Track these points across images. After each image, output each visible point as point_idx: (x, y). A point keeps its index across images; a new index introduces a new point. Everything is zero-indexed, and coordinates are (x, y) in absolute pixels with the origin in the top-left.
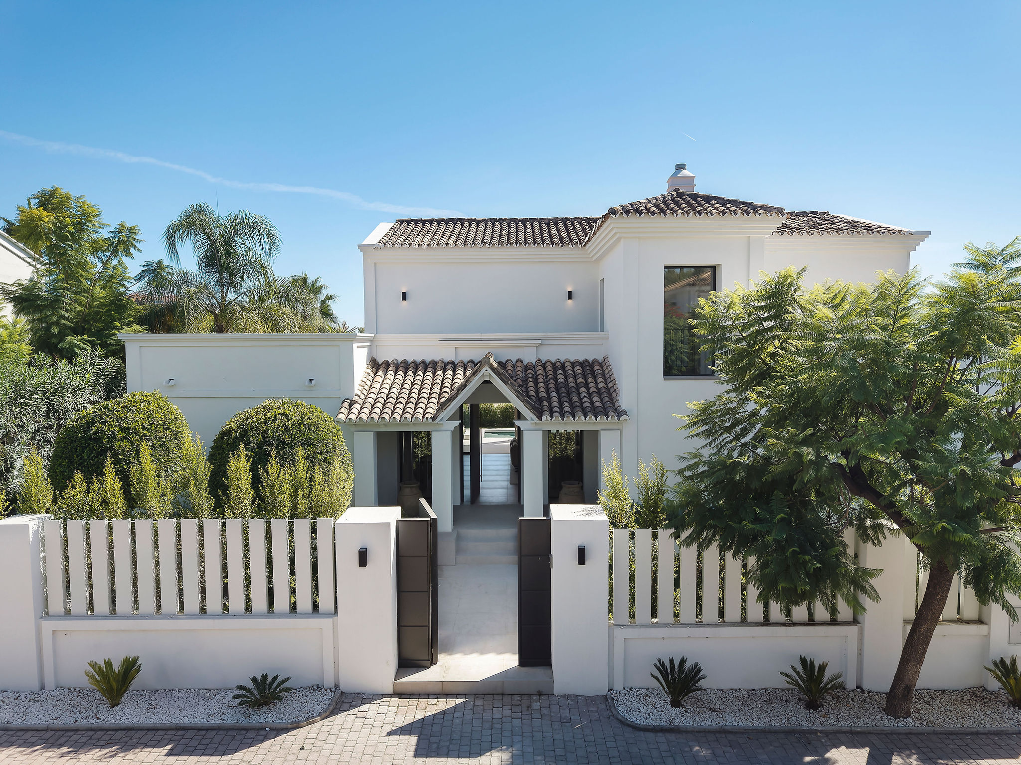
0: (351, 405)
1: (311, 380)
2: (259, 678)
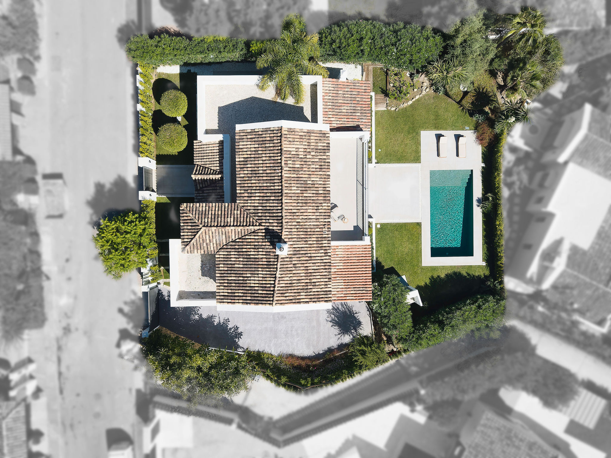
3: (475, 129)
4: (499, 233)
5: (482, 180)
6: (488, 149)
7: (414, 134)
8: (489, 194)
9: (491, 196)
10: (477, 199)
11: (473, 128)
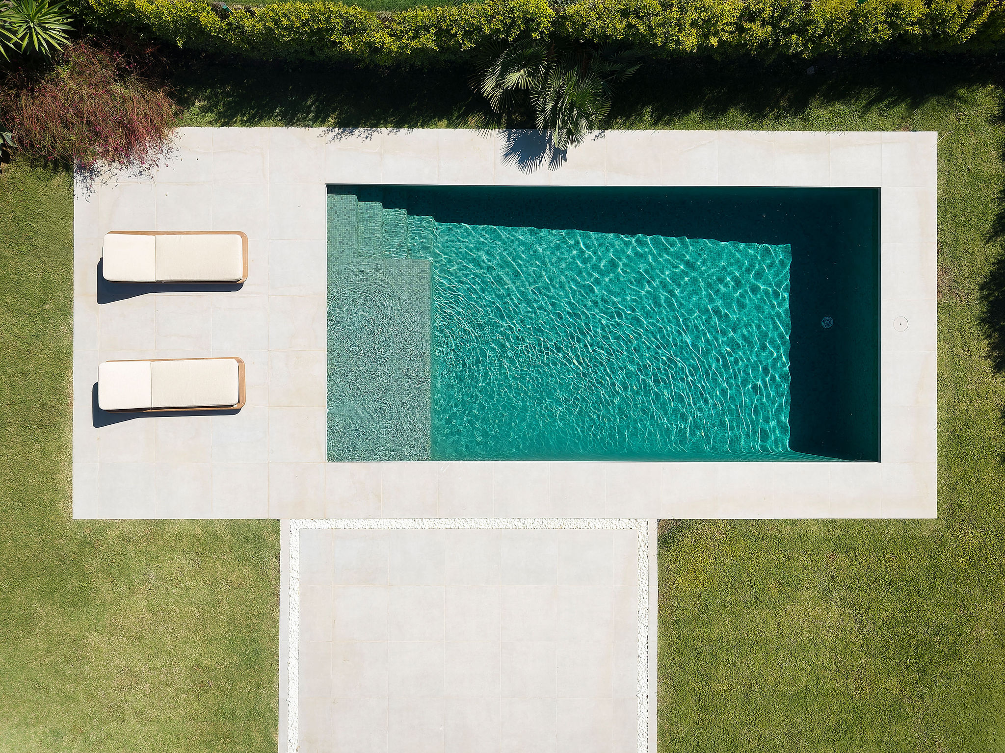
3: (68, 168)
4: (759, 31)
5: (398, 125)
6: (200, 86)
7: (92, 565)
8: (489, 85)
9: (503, 74)
10: (514, 161)
11: (59, 179)
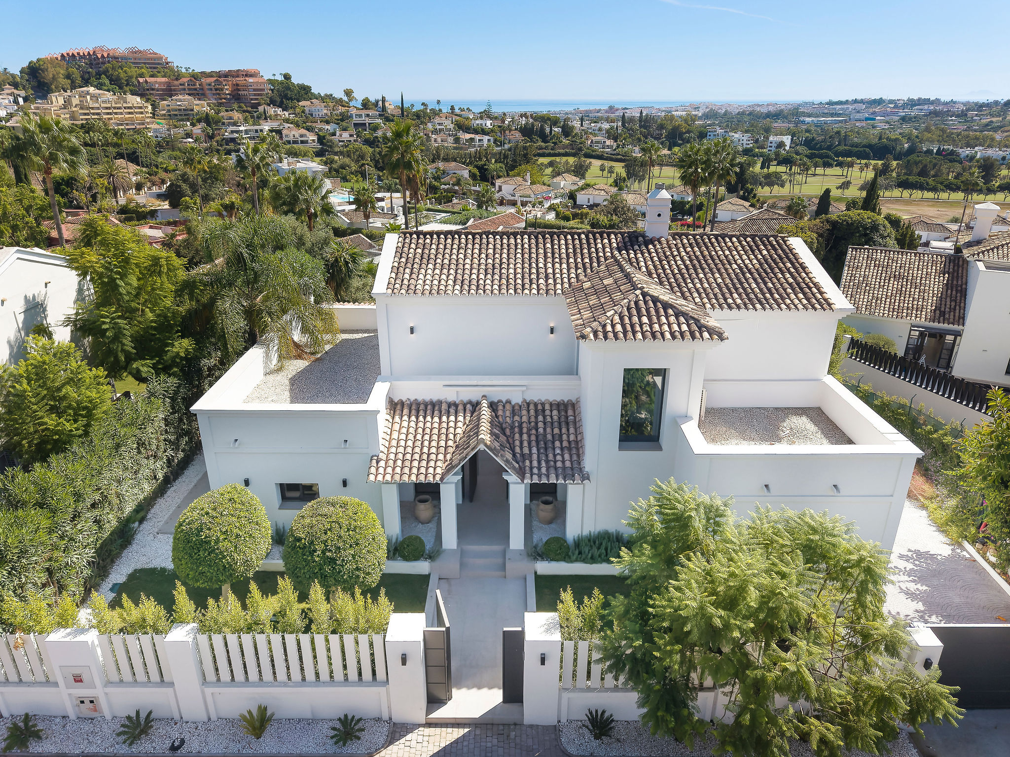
0: (378, 462)
1: (346, 441)
2: (342, 717)
